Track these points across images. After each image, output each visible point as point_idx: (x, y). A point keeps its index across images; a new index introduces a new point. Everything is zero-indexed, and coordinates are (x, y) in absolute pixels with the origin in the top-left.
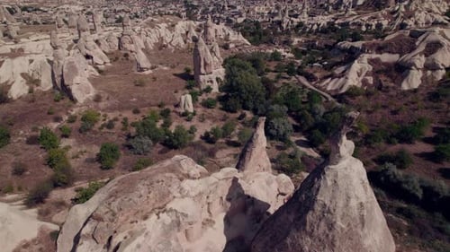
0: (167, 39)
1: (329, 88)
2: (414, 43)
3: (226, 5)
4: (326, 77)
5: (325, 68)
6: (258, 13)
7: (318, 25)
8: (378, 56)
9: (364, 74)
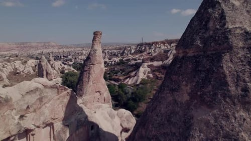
0: (20, 69)
1: (129, 83)
2: (167, 55)
3: (62, 56)
4: (127, 78)
5: (124, 75)
6: (81, 59)
7: (115, 62)
8: (152, 63)
9: (147, 73)
